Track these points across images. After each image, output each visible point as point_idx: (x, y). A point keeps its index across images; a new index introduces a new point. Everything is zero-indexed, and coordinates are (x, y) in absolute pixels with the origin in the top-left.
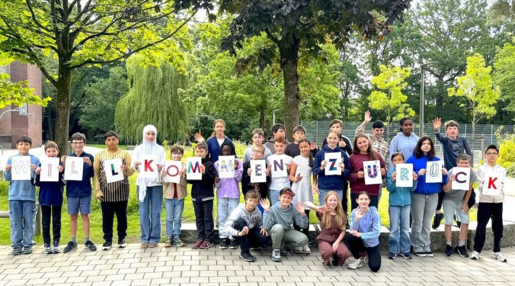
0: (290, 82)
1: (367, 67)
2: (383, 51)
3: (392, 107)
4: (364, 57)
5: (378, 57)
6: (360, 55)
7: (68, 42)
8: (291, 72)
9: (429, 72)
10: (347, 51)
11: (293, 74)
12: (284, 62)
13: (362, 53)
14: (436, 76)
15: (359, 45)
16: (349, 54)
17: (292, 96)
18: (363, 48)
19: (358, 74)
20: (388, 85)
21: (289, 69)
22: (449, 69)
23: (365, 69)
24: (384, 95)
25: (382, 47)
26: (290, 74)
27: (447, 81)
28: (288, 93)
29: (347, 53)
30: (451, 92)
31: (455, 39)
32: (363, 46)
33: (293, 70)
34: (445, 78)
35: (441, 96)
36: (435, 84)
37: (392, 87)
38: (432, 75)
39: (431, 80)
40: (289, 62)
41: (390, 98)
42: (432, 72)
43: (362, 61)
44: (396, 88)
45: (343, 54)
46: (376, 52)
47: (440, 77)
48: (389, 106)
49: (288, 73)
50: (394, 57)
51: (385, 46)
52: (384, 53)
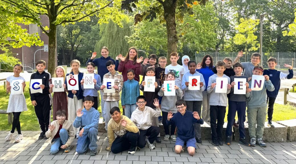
0: (171, 28)
1: (236, 21)
2: (245, 11)
3: (248, 43)
4: (233, 15)
5: (242, 15)
6: (231, 14)
7: (54, 11)
8: (171, 21)
9: (272, 23)
10: (223, 12)
11: (172, 23)
12: (166, 15)
13: (232, 13)
14: (277, 25)
15: (231, 8)
16: (224, 13)
17: (172, 37)
18: (233, 10)
19: (230, 25)
20: (245, 30)
21: (170, 20)
22: (285, 21)
23: (234, 22)
24: (243, 36)
25: (244, 9)
26: (170, 23)
27: (283, 27)
28: (169, 35)
29: (223, 13)
30: (285, 34)
31: (288, 2)
32: (233, 9)
33: (172, 20)
34: (282, 26)
35: (279, 37)
36: (276, 29)
37: (248, 31)
38: (275, 24)
39: (274, 27)
40: (169, 15)
41: (247, 38)
42: (274, 23)
43: (232, 17)
44: (250, 32)
45: (221, 14)
46: (240, 12)
47: (279, 25)
48: (246, 43)
49: (169, 22)
50: (251, 14)
51: (246, 8)
52: (245, 12)
